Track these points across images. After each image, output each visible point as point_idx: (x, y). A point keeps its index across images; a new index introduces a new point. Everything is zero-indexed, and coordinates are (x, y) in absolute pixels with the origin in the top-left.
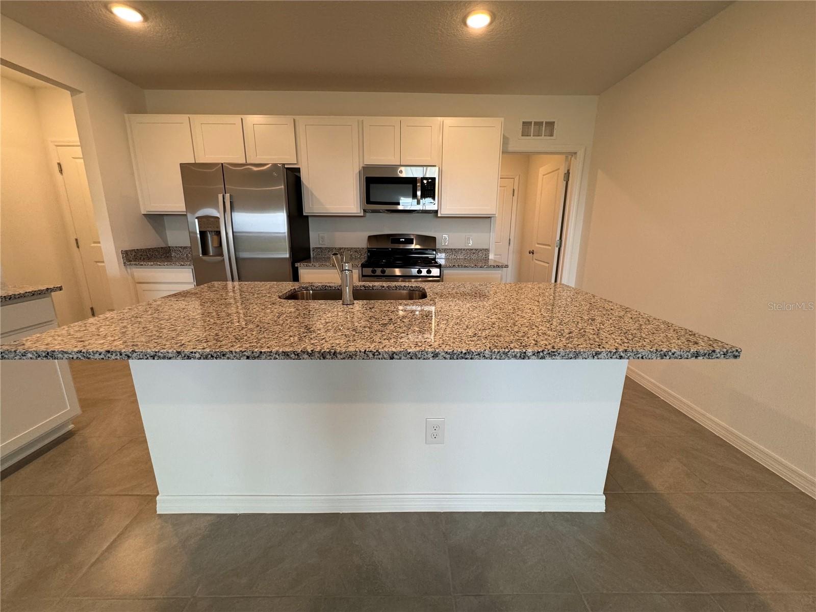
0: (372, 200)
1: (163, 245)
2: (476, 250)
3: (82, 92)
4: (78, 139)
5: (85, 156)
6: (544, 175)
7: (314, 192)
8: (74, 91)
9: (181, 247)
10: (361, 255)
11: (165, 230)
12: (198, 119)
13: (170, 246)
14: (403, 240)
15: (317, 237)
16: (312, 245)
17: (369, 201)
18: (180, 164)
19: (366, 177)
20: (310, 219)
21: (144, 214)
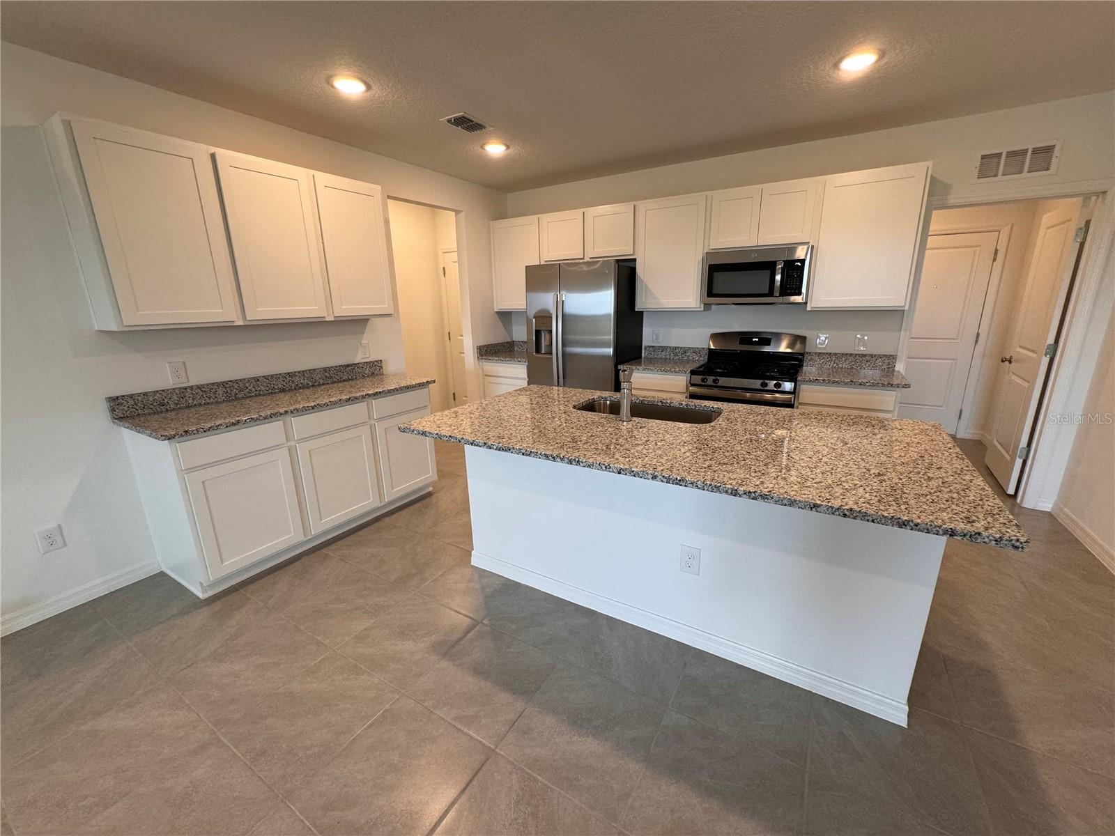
0: (715, 291)
1: (509, 340)
2: (872, 356)
3: (462, 211)
4: (456, 246)
5: (460, 261)
6: (1048, 228)
7: (649, 285)
8: (457, 212)
9: (522, 342)
10: (701, 356)
11: (512, 324)
12: (546, 218)
13: (514, 340)
14: (757, 340)
15: (650, 335)
16: (645, 343)
17: (710, 294)
18: (526, 267)
19: (710, 265)
20: (644, 313)
21: (497, 312)
